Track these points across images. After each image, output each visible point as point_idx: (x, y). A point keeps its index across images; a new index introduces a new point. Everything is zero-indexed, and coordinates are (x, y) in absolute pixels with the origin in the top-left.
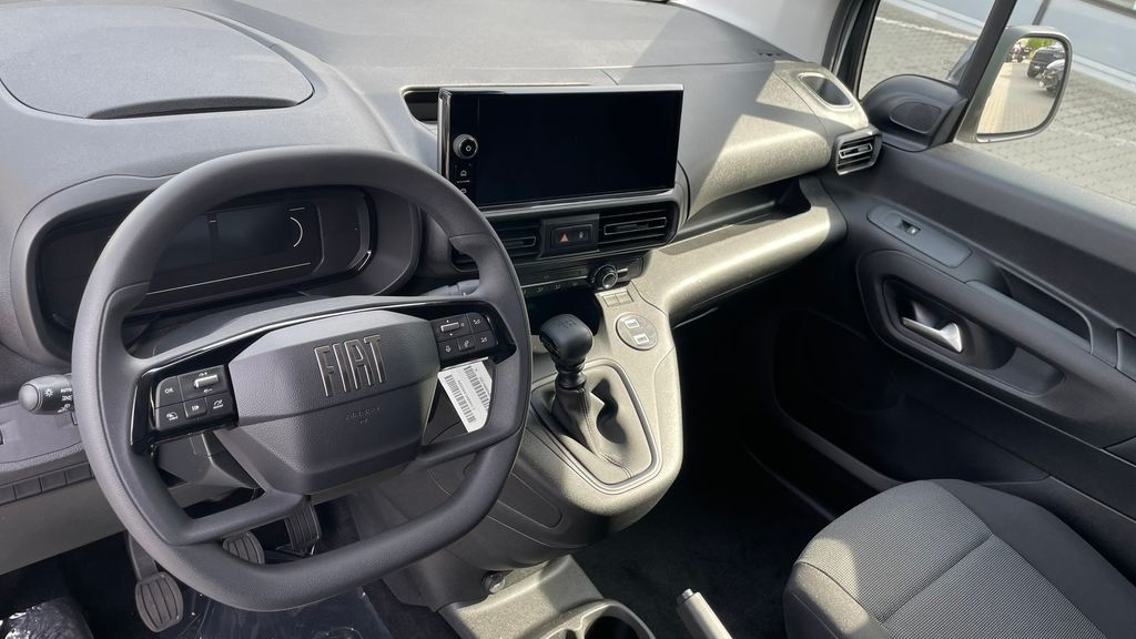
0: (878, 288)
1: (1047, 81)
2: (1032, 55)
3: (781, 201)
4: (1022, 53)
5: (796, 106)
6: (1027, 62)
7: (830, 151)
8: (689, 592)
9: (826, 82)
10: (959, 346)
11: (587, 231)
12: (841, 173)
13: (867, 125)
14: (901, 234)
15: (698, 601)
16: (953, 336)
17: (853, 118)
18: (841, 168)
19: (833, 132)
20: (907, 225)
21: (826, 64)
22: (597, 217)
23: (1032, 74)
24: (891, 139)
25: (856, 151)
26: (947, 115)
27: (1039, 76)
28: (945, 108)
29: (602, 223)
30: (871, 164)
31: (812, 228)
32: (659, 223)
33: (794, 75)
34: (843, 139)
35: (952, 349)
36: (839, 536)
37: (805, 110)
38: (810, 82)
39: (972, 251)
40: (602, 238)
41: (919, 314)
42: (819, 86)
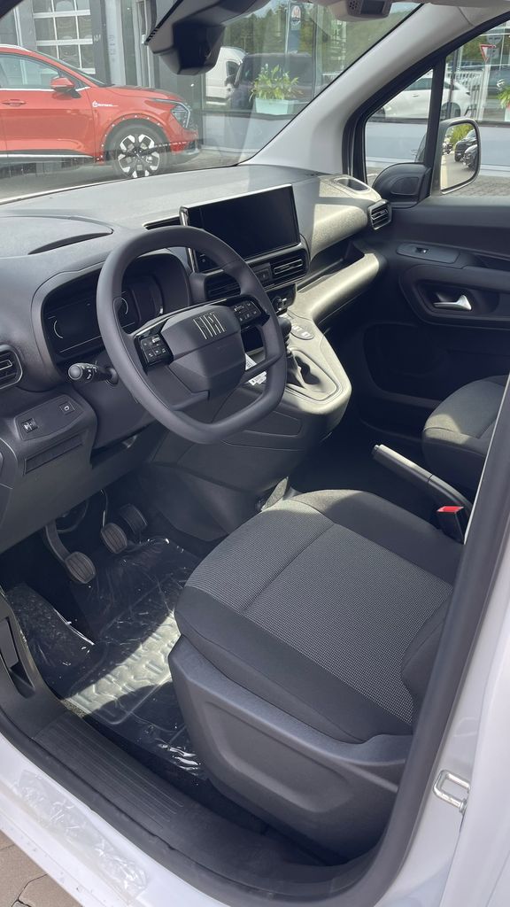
0: (414, 290)
1: (467, 161)
2: (454, 147)
3: (346, 257)
4: (449, 147)
5: (340, 195)
6: (453, 152)
7: (366, 217)
8: (377, 446)
9: (350, 180)
10: (469, 307)
11: (266, 273)
12: (376, 229)
13: (380, 198)
14: (418, 255)
15: (383, 448)
16: (464, 303)
17: (373, 196)
18: (375, 226)
19: (365, 205)
20: (420, 250)
21: (345, 172)
22: (269, 265)
23: (458, 159)
24: (396, 204)
25: (380, 214)
26: (423, 180)
27: (462, 159)
28: (420, 176)
29: (272, 267)
30: (390, 221)
31: (368, 266)
32: (300, 263)
33: (332, 181)
34: (371, 209)
35: (466, 310)
36: (443, 412)
37: (346, 196)
38: (342, 182)
39: (460, 252)
40: (274, 276)
41: (441, 298)
42: (347, 183)
